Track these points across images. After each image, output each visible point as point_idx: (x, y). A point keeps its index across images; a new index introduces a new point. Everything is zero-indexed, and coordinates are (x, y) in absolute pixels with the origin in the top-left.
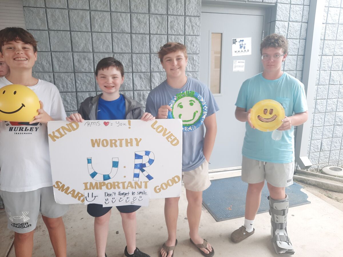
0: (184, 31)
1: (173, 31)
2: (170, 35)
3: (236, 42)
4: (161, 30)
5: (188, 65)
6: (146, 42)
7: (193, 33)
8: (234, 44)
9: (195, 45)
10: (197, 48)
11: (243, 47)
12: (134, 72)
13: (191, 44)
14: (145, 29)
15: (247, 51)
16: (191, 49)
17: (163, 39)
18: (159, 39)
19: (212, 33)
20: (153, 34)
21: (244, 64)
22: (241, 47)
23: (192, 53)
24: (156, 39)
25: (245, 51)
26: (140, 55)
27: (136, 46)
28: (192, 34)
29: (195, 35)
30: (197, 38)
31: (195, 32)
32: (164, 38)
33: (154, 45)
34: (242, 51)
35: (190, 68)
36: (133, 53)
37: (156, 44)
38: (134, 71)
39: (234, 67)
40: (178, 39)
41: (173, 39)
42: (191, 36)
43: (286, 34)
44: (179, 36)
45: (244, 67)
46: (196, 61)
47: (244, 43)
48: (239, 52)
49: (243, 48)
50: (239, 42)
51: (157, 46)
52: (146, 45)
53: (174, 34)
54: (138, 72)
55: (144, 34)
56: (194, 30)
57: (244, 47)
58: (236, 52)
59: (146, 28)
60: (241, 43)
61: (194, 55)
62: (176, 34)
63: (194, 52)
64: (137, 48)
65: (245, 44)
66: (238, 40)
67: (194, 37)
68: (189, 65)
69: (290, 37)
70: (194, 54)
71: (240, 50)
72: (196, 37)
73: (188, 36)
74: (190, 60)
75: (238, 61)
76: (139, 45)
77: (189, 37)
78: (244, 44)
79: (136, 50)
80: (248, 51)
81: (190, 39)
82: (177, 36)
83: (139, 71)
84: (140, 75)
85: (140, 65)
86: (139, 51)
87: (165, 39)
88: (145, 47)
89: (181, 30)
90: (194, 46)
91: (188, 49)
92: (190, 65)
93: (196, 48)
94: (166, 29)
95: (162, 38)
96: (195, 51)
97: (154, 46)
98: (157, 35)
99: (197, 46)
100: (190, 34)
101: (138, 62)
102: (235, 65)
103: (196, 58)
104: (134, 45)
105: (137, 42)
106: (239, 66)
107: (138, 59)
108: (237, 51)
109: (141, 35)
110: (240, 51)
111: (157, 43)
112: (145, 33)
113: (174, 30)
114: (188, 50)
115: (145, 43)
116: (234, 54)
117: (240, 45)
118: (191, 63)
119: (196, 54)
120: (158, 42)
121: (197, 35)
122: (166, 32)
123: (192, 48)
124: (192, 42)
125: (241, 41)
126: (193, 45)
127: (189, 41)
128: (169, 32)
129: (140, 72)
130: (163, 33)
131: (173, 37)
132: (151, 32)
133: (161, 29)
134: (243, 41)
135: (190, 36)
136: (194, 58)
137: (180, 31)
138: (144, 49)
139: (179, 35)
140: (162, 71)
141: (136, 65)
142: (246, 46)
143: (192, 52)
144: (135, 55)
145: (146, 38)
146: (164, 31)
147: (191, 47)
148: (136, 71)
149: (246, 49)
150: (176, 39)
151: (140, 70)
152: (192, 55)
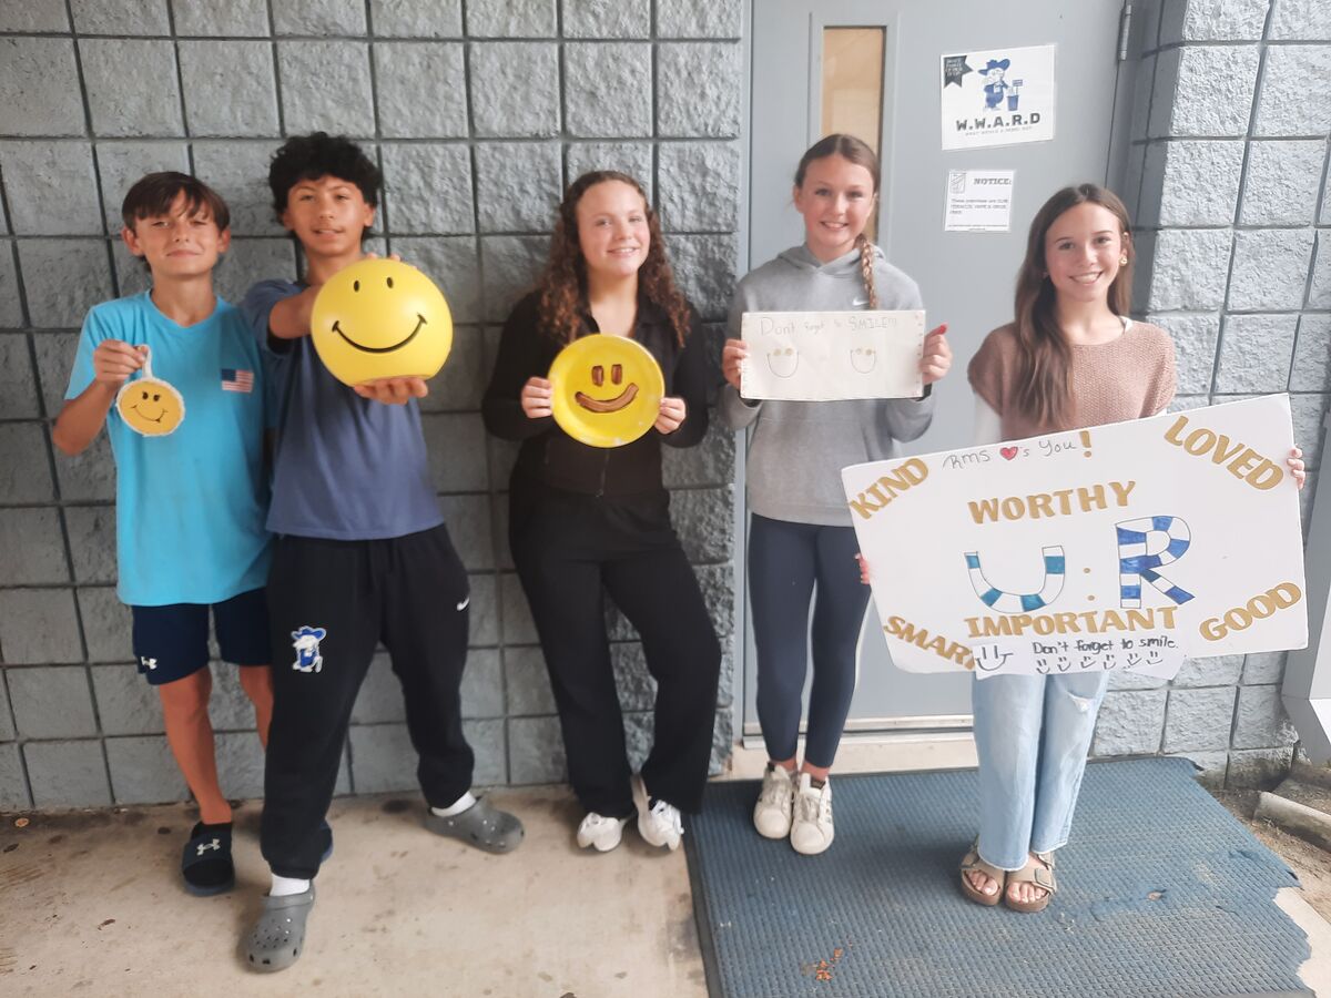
0: (648, 16)
1: (591, 19)
2: (572, 40)
3: (967, 70)
4: (525, 16)
5: (676, 199)
6: (446, 82)
7: (702, 27)
8: (952, 85)
9: (711, 92)
10: (723, 106)
11: (1005, 101)
12: (395, 235)
13: (687, 86)
14: (439, 14)
15: (1026, 117)
16: (688, 111)
17: (535, 63)
18: (515, 63)
19: (826, 28)
20: (481, 40)
21: (1007, 192)
22: (992, 101)
23: (695, 135)
24: (498, 65)
25: (1017, 119)
26: (417, 146)
27: (400, 106)
28: (692, 30)
29: (714, 40)
30: (721, 55)
31: (712, 19)
32: (544, 59)
33: (492, 96)
34: (999, 121)
35: (683, 216)
36: (388, 140)
37: (498, 91)
38: (393, 228)
39: (949, 209)
40: (616, 59)
41: (590, 64)
42: (692, 45)
43: (1264, 18)
44: (625, 48)
45: (1009, 205)
46: (718, 175)
47: (1009, 76)
48: (981, 124)
49: (1004, 104)
50: (984, 72)
51: (505, 100)
52: (449, 98)
53: (597, 36)
54: (416, 236)
55: (438, 39)
56: (703, 10)
57: (1014, 101)
58: (962, 126)
59: (442, 9)
60: (994, 76)
61: (708, 145)
62: (605, 34)
63: (706, 125)
64: (405, 111)
65: (1018, 83)
66: (977, 60)
67: (708, 46)
68: (682, 199)
69: (1285, 31)
70: (707, 138)
71: (991, 115)
72: (714, 50)
73: (670, 45)
74: (688, 173)
75: (972, 175)
76: (412, 98)
77: (677, 47)
78: (1010, 84)
79: (399, 123)
80: (1035, 118)
81: (681, 60)
82: (614, 48)
83: (420, 230)
84: (428, 251)
85: (421, 198)
86: (417, 130)
87: (550, 64)
88: (446, 109)
89: (631, 15)
90: (703, 95)
91: (675, 111)
92: (686, 196)
93: (717, 105)
94: (550, 10)
95: (529, 59)
96: (711, 122)
97: (492, 102)
98: (502, 45)
99: (724, 98)
100: (686, 36)
101: (412, 183)
102: (959, 197)
103: (720, 158)
104: (385, 99)
105: (402, 83)
106: (982, 204)
107: (412, 166)
108: (971, 123)
109: (421, 46)
110: (990, 121)
111: (507, 87)
112: (443, 35)
113: (596, 16)
114: (675, 119)
115: (441, 89)
116: (952, 140)
117: (989, 88)
118: (693, 190)
119: (717, 138)
120: (511, 78)
121: (720, 35)
122: (549, 26)
123: (696, 108)
124: (695, 76)
125: (993, 64)
126: (699, 91)
127: (678, 72)
128: (566, 26)
129: (423, 235)
130: (533, 34)
131: (592, 50)
132: (473, 31)
133: (526, 12)
134: (1005, 64)
135: (686, 45)
136: (709, 163)
137: (625, 20)
138: (438, 118)
139: (626, 40)
140: (539, 228)
141: (402, 200)
142: (1022, 92)
143: (696, 130)
144: (395, 147)
145: (445, 60)
146: (542, 21)
147: (687, 104)
148: (405, 230)
149: (1024, 110)
150: (605, 64)
151: (424, 224)
152: (695, 146)
